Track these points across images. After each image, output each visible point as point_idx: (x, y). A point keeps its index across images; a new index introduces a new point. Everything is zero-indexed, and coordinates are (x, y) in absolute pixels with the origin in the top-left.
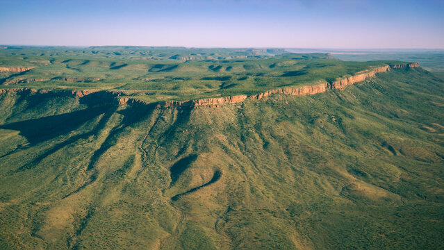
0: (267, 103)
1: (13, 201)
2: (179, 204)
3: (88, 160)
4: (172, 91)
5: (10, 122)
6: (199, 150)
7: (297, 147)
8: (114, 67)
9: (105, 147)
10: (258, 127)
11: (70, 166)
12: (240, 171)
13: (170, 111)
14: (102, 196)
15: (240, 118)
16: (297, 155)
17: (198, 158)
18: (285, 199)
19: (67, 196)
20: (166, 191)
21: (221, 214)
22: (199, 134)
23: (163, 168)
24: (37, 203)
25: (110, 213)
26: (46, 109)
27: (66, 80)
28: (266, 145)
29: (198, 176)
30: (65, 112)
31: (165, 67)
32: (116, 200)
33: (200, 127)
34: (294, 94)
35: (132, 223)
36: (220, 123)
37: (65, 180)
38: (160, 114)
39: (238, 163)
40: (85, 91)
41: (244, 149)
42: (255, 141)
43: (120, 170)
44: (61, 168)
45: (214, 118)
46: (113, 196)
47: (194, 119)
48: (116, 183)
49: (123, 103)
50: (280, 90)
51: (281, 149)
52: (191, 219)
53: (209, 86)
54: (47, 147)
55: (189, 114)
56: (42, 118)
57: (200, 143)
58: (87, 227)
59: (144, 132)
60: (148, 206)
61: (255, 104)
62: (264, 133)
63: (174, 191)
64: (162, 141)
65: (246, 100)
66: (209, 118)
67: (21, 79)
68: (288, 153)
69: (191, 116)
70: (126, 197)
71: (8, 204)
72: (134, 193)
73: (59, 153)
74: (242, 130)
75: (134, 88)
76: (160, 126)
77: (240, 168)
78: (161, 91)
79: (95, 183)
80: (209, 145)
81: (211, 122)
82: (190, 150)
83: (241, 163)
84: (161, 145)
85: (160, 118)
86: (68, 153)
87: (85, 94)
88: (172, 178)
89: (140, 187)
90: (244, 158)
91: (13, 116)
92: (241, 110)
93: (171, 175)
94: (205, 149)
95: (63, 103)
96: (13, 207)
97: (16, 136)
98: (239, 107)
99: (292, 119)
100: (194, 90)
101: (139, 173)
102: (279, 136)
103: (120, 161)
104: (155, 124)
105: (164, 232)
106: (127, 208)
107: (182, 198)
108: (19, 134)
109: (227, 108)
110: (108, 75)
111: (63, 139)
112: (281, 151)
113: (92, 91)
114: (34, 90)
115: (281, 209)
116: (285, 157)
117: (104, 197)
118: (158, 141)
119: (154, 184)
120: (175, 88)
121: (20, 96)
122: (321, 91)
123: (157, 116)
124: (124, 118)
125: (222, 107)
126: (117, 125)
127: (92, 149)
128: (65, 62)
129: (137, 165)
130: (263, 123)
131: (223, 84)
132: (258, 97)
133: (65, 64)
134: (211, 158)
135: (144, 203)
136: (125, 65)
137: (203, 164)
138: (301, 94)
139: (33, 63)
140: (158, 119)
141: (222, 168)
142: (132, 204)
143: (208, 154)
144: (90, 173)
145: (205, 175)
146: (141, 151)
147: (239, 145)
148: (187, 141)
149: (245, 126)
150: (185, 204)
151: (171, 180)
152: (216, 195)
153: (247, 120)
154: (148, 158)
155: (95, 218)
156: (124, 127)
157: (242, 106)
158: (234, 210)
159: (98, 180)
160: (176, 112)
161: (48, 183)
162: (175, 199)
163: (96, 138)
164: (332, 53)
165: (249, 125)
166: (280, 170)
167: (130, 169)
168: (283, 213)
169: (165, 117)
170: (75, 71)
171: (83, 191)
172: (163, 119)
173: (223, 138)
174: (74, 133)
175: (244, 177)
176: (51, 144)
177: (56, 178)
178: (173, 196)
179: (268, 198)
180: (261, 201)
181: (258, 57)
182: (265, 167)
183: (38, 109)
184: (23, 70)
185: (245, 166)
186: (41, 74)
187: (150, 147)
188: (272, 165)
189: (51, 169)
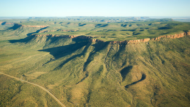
0: (159, 42)
1: (55, 84)
2: (130, 90)
3: (82, 67)
4: (112, 36)
5: (45, 48)
6: (132, 64)
7: (179, 64)
8: (81, 25)
9: (89, 61)
10: (157, 53)
11: (75, 69)
12: (154, 74)
13: (116, 45)
14: (93, 84)
15: (148, 49)
16: (180, 68)
17: (133, 68)
18: (182, 90)
19: (78, 83)
20: (121, 83)
21: (152, 97)
22: (131, 56)
23: (117, 72)
24: (66, 86)
25: (99, 92)
26: (59, 43)
27: (63, 31)
28: (163, 62)
29: (135, 76)
30: (67, 45)
31: (102, 25)
32: (100, 86)
33: (131, 53)
34: (171, 38)
35: (111, 98)
36: (140, 51)
37: (75, 76)
38: (111, 47)
39: (152, 71)
40: (74, 36)
41: (153, 64)
42: (158, 60)
43: (98, 72)
44: (72, 70)
45: (137, 49)
46: (98, 84)
47: (128, 49)
48: (98, 78)
49: (94, 41)
50: (165, 36)
51: (171, 64)
52: (138, 98)
53: (128, 34)
54: (63, 60)
55: (125, 47)
56: (58, 47)
57: (132, 61)
58: (91, 99)
59: (105, 55)
60: (115, 90)
61: (154, 43)
62: (161, 56)
63: (125, 83)
64: (114, 59)
65: (150, 41)
66: (134, 49)
67: (46, 30)
68: (175, 66)
69: (126, 48)
70: (103, 85)
71: (54, 85)
72: (107, 83)
73: (69, 63)
74: (150, 55)
75: (95, 35)
76: (112, 52)
77: (154, 73)
78: (107, 36)
79: (88, 77)
80: (137, 62)
81: (135, 51)
82: (128, 64)
83: (154, 71)
84: (114, 61)
85: (112, 48)
86: (73, 63)
87: (74, 37)
88: (122, 77)
89: (109, 80)
90: (154, 68)
91: (46, 46)
92: (148, 46)
93: (122, 75)
94: (135, 63)
95: (65, 41)
96: (56, 87)
97: (48, 55)
98: (147, 44)
99: (173, 50)
100: (122, 35)
101: (107, 74)
102: (169, 58)
103: (97, 68)
104: (109, 51)
105: (128, 104)
106: (106, 90)
107: (130, 87)
108: (50, 54)
109: (142, 44)
110: (79, 29)
111: (69, 57)
112: (171, 65)
113: (77, 35)
114: (53, 35)
115: (182, 95)
116: (174, 69)
117: (94, 84)
118: (112, 59)
119: (115, 79)
120: (113, 35)
121: (47, 38)
122: (182, 36)
123: (110, 47)
124: (95, 48)
125: (140, 44)
126: (92, 51)
127: (83, 62)
128: (60, 23)
129: (105, 70)
130: (160, 52)
131: (134, 33)
132: (155, 39)
133: (60, 24)
134: (139, 68)
135: (113, 88)
136: (85, 24)
137: (136, 70)
138: (174, 38)
139: (48, 24)
140: (110, 49)
141: (145, 73)
142: (108, 89)
143: (137, 66)
144: (85, 73)
145: (138, 76)
146: (105, 63)
147: (150, 62)
148: (126, 59)
149: (151, 53)
150: (132, 90)
151: (122, 78)
152: (146, 86)
153: (151, 50)
154: (109, 67)
155: (93, 94)
156: (95, 52)
157: (148, 43)
158: (157, 95)
159: (89, 76)
160: (119, 46)
161: (68, 76)
162: (127, 87)
163: (84, 57)
164: (173, 18)
165: (153, 52)
166: (174, 75)
167: (102, 71)
168: (184, 98)
169: (114, 48)
170: (65, 27)
171: (84, 81)
172: (113, 49)
173: (142, 58)
174: (73, 54)
175: (157, 78)
176: (65, 59)
177: (71, 74)
178: (125, 85)
179: (173, 89)
180: (170, 90)
181: (139, 20)
182: (166, 73)
183: (55, 43)
184: (45, 27)
185: (156, 72)
186: (53, 28)
187: (109, 62)
188: (169, 72)
189: (68, 70)
